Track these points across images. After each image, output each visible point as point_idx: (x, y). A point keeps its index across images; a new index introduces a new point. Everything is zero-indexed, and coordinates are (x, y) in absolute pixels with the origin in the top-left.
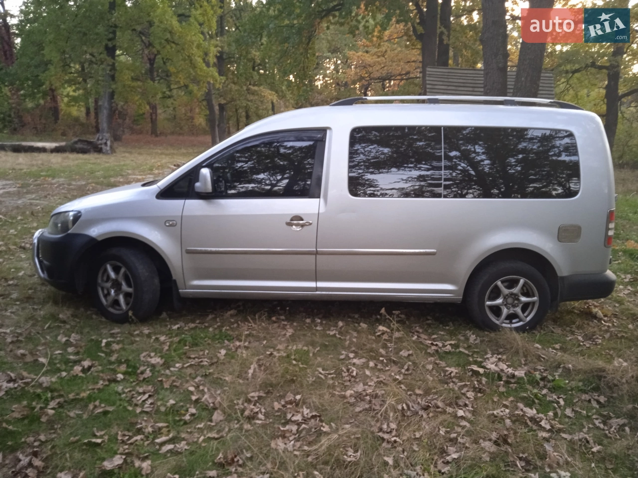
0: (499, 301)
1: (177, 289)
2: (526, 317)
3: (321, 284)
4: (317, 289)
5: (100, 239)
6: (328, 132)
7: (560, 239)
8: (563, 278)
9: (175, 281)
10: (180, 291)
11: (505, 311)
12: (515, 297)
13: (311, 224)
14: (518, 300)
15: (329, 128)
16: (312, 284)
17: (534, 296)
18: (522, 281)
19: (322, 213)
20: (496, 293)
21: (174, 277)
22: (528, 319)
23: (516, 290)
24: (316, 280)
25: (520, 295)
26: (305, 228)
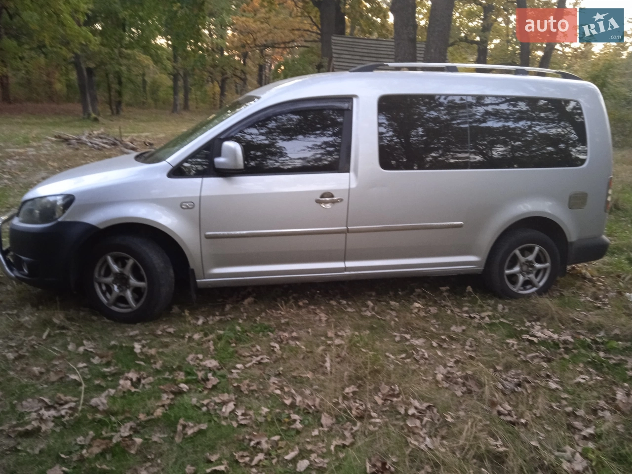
0: (517, 269)
1: (195, 279)
2: (539, 282)
3: (349, 264)
4: (346, 269)
5: (102, 227)
6: (355, 100)
7: (571, 206)
8: (572, 243)
9: (193, 270)
10: (198, 281)
11: (521, 279)
12: (530, 264)
13: (341, 200)
14: (533, 267)
15: (356, 96)
16: (340, 265)
17: (545, 262)
18: (537, 249)
19: (354, 189)
20: (514, 262)
21: (192, 266)
22: (541, 284)
23: (531, 258)
24: (344, 259)
25: (534, 262)
26: (337, 205)
